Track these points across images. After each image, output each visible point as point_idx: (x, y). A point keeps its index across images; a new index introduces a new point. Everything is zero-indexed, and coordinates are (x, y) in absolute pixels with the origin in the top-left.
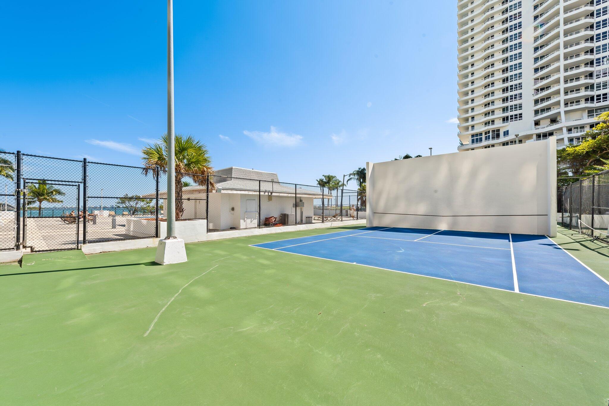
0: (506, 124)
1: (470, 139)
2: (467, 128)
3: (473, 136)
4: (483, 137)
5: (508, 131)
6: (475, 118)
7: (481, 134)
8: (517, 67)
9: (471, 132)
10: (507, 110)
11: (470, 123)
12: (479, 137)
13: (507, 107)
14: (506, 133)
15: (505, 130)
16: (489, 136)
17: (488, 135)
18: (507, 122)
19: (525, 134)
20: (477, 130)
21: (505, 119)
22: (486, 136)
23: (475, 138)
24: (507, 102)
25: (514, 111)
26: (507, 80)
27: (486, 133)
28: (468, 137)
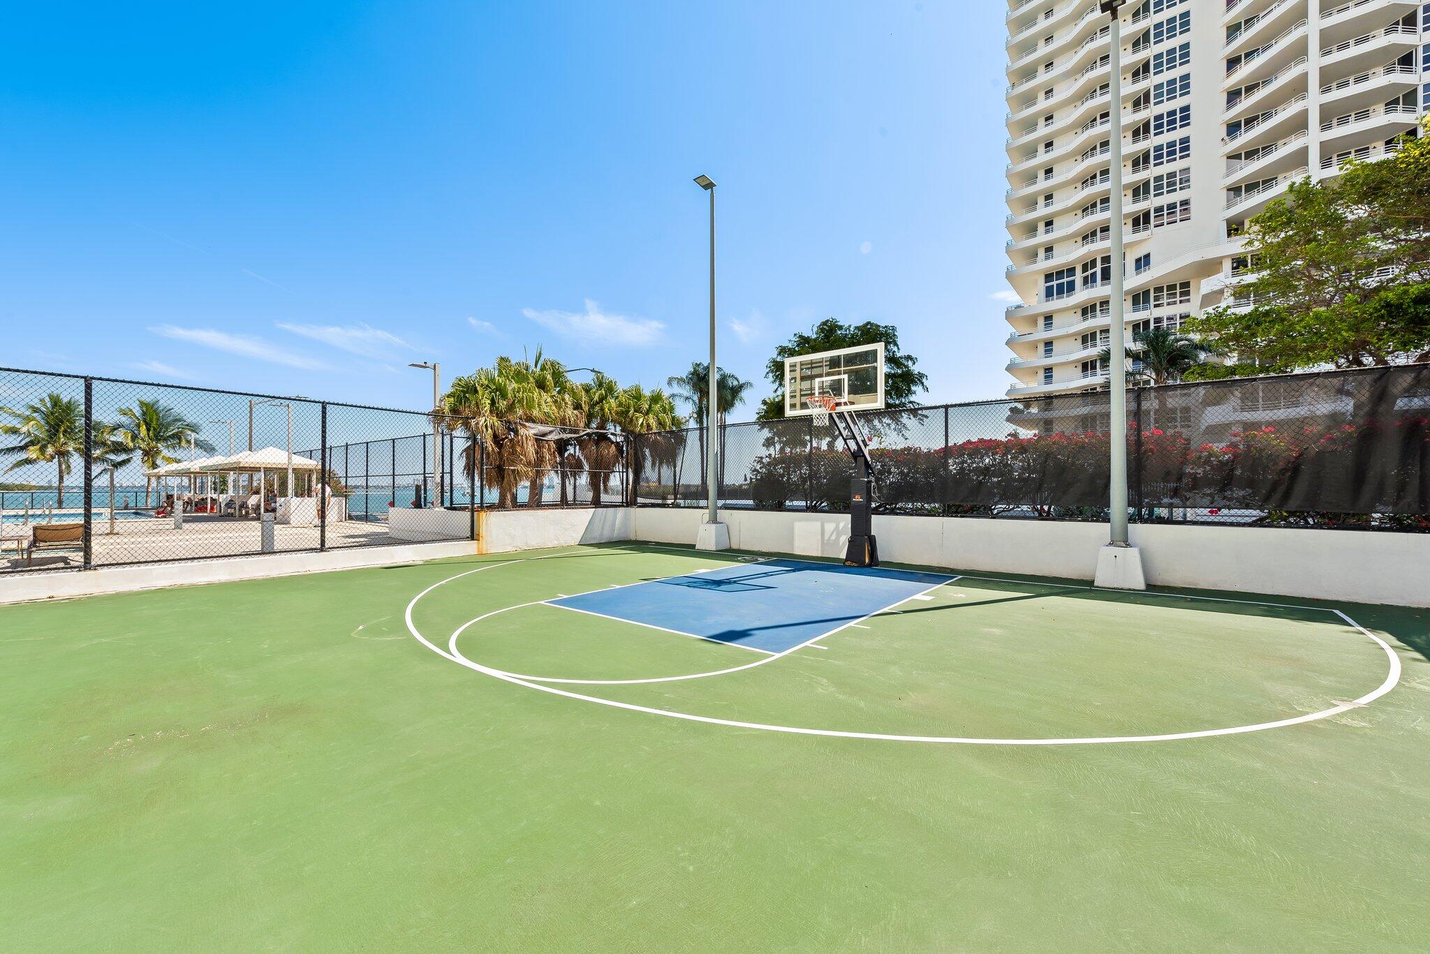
0: (1142, 235)
1: (1042, 285)
2: (1032, 255)
3: (1048, 277)
4: (1078, 277)
5: (1147, 256)
6: (1054, 226)
7: (1071, 271)
8: (1174, 59)
9: (1044, 264)
10: (1147, 191)
11: (1042, 237)
12: (1065, 280)
13: (1146, 184)
14: (1143, 262)
15: (1140, 253)
16: (1094, 275)
17: (1090, 272)
18: (1146, 229)
19: (1199, 259)
20: (1060, 259)
21: (1141, 221)
22: (1086, 274)
23: (1055, 283)
24: (1146, 168)
25: (1165, 193)
26: (1147, 99)
27: (1085, 268)
28: (1036, 282)
